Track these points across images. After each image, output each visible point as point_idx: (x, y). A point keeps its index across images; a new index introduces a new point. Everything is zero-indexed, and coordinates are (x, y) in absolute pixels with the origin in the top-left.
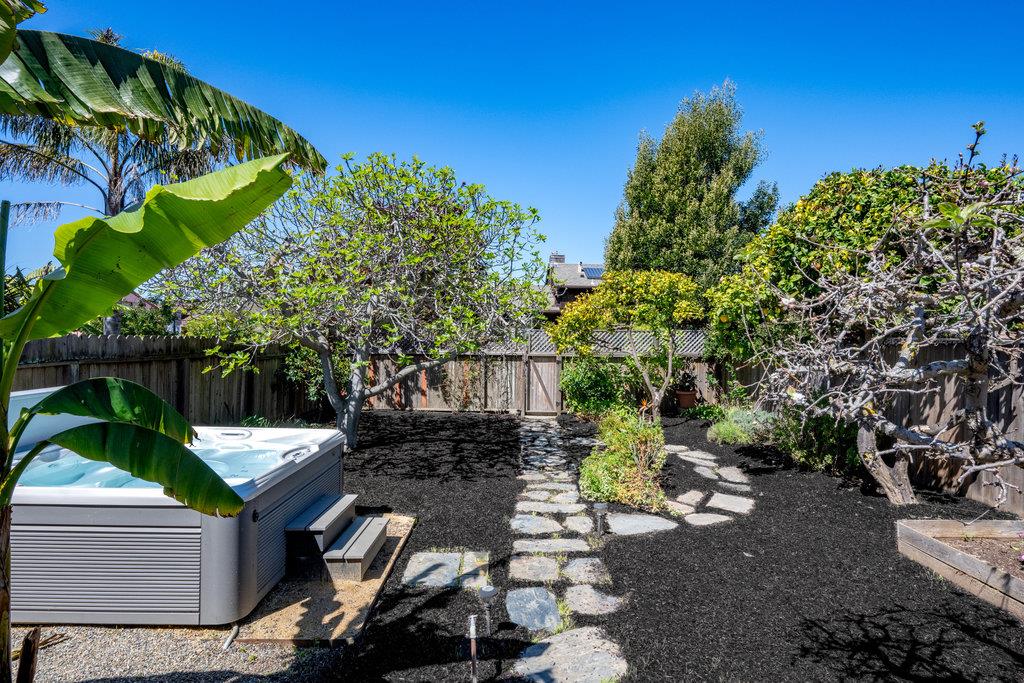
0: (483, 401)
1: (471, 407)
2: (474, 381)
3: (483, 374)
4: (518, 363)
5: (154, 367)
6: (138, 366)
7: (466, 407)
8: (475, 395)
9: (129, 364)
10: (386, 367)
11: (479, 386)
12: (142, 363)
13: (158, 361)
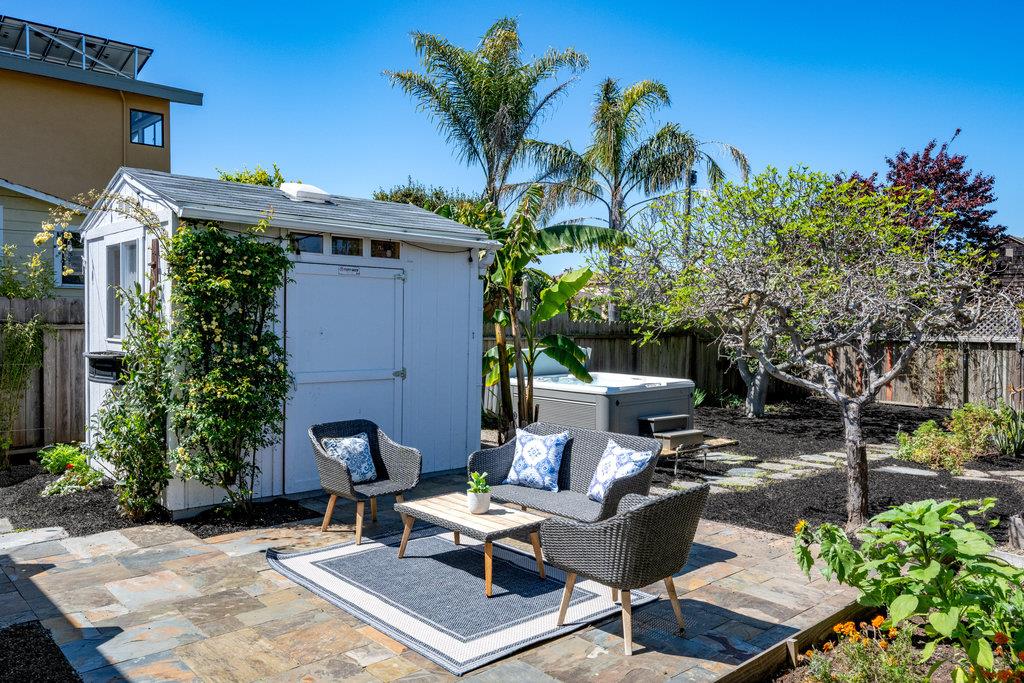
0: (961, 397)
1: (947, 404)
2: (950, 371)
3: (961, 364)
4: (1011, 352)
5: (617, 342)
6: (607, 342)
7: (940, 403)
8: (952, 390)
9: (601, 339)
10: (846, 353)
11: (958, 377)
12: (610, 340)
13: (619, 338)
